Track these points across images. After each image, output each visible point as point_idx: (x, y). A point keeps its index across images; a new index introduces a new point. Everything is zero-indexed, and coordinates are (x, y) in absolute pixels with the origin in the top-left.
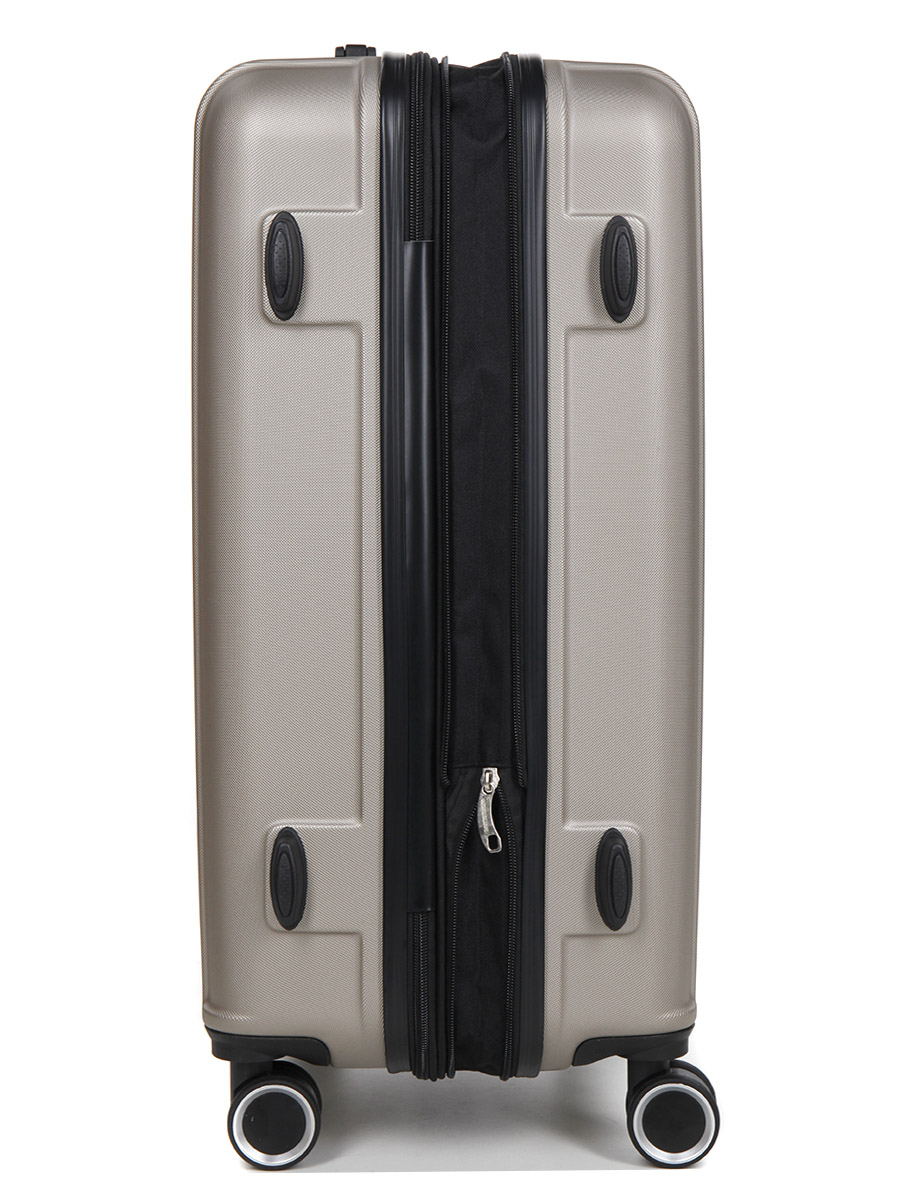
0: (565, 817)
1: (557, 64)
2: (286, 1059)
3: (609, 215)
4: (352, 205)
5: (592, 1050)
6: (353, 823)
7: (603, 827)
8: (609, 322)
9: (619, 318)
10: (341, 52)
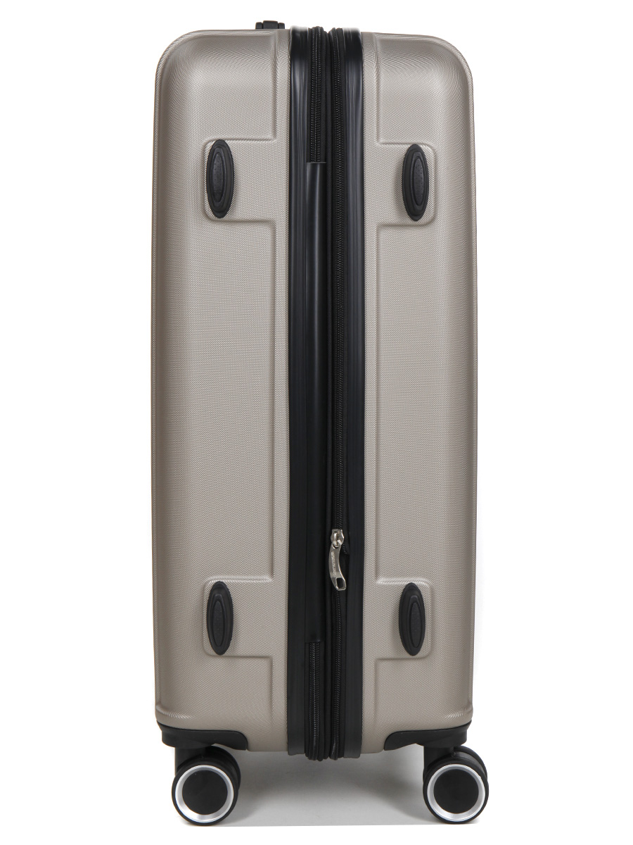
0: (377, 575)
1: (370, 35)
2: (215, 745)
3: (409, 144)
4: (270, 136)
5: (398, 739)
6: (267, 579)
7: (404, 582)
8: (409, 221)
9: (415, 218)
10: (260, 26)
